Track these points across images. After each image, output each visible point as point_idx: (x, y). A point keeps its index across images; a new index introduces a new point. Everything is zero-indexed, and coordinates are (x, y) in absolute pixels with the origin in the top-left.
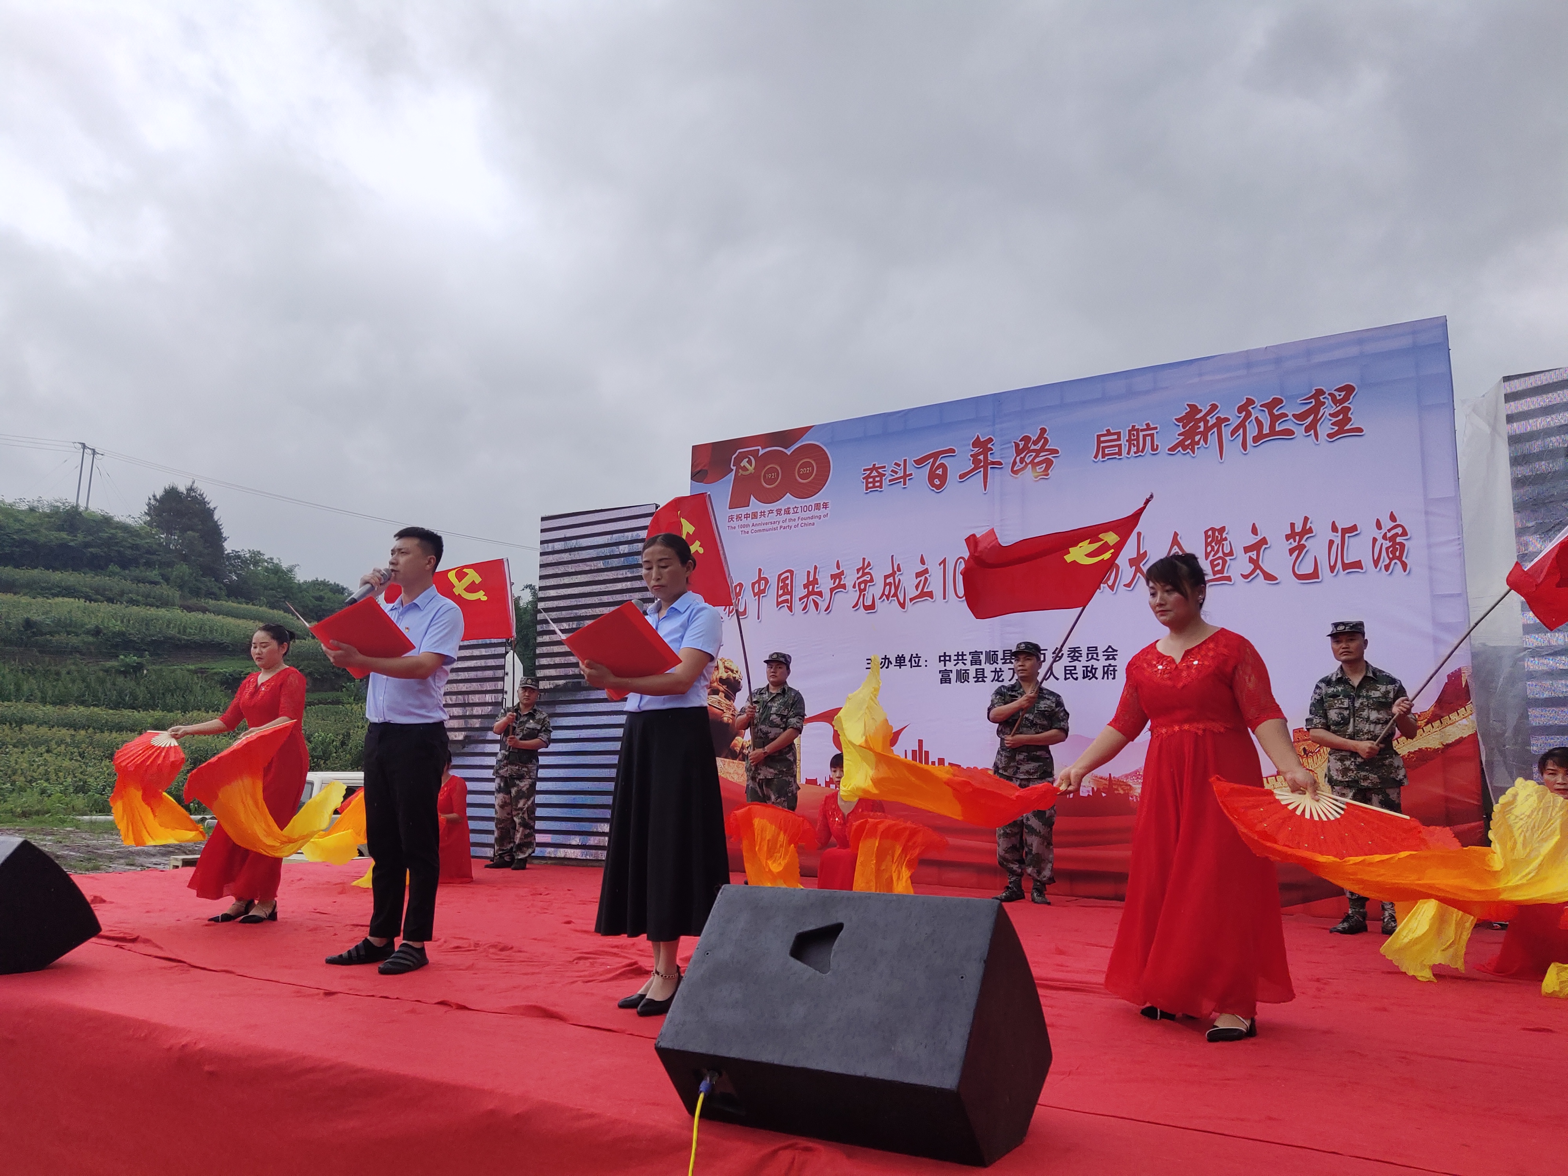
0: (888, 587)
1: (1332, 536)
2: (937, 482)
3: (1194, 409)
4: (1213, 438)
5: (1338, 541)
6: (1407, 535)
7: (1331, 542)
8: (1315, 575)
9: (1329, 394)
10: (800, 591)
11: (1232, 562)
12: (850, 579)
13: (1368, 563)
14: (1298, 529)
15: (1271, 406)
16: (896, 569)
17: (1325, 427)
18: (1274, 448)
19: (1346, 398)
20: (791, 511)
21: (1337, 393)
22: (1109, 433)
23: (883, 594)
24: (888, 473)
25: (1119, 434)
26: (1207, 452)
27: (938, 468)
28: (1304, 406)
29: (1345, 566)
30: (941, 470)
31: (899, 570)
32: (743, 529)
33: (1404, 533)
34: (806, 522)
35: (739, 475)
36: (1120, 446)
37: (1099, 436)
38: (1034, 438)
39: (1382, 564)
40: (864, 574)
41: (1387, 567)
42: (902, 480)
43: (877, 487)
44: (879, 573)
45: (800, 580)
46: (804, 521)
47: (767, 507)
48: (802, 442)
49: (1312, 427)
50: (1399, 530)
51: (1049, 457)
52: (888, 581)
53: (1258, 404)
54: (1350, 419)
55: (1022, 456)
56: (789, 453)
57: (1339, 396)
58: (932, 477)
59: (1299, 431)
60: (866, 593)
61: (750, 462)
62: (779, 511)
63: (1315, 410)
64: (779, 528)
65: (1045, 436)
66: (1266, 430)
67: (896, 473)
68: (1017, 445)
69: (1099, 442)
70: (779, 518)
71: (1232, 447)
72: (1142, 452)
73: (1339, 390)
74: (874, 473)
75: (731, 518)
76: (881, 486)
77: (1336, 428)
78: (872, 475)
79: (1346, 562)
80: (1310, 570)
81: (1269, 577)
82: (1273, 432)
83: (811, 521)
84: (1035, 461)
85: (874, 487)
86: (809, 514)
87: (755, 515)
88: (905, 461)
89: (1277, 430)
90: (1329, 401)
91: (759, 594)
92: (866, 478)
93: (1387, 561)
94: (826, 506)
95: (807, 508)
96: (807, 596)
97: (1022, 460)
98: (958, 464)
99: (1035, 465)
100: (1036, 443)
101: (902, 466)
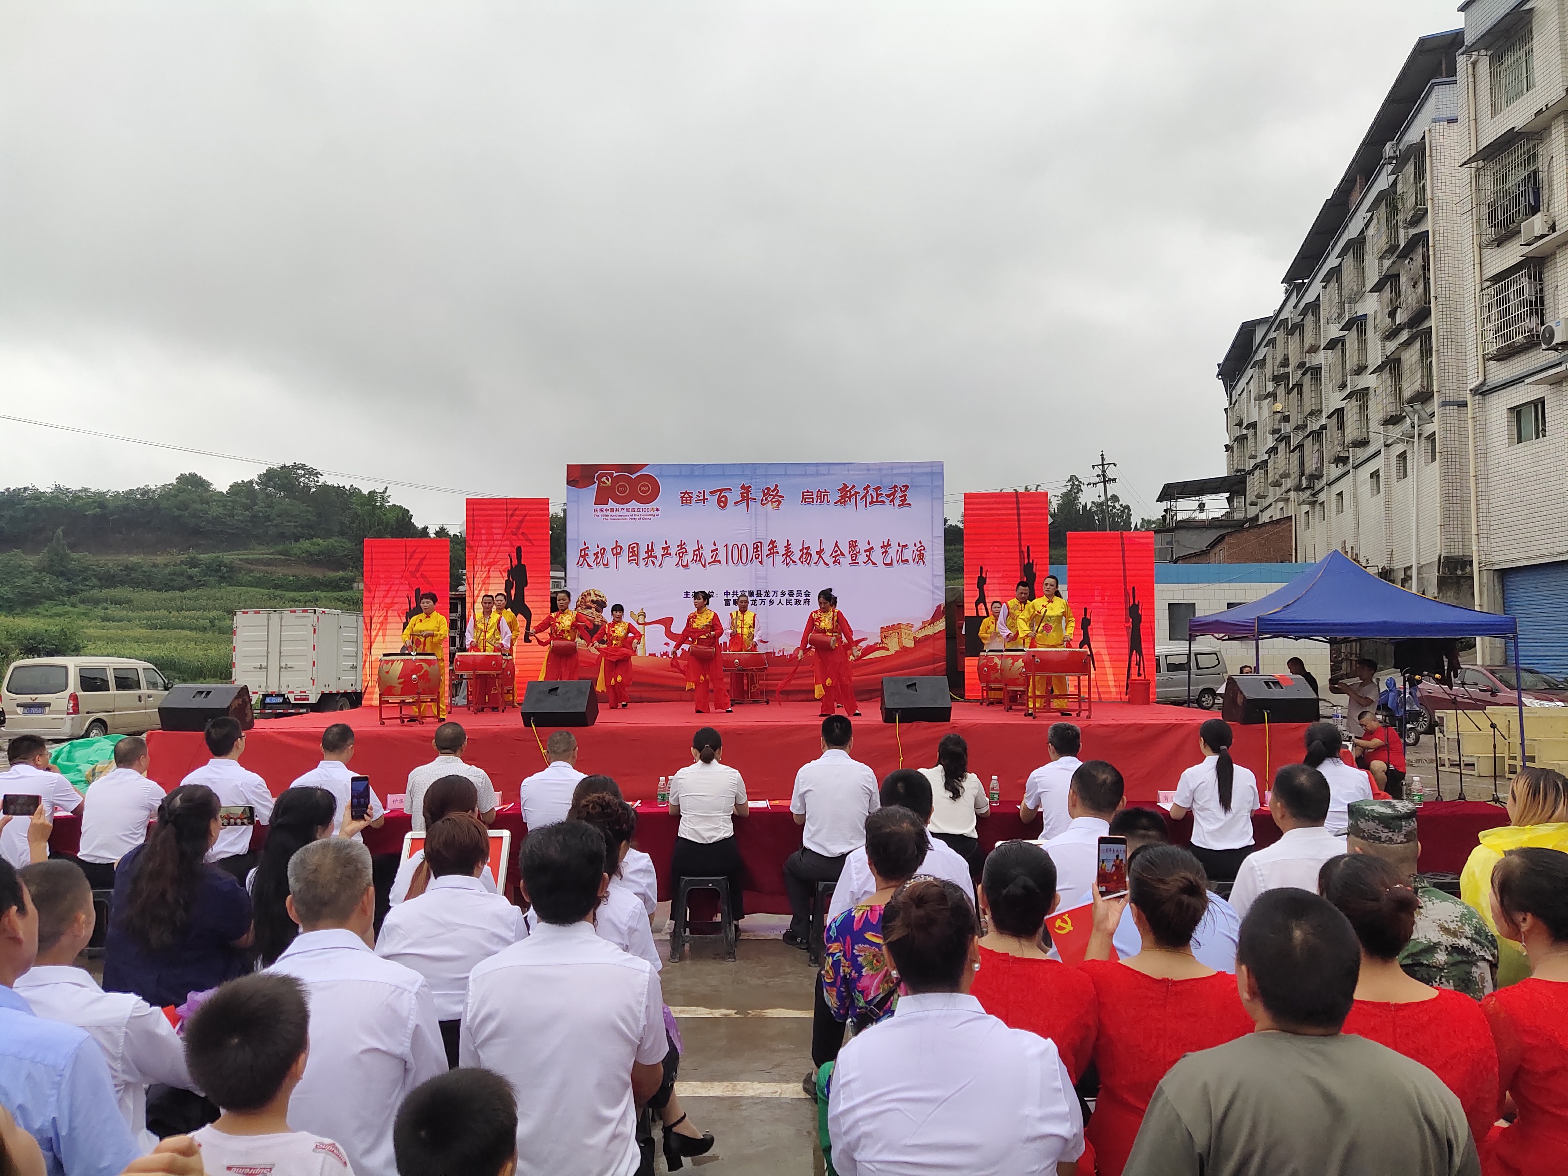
0: (695, 556)
1: (898, 548)
2: (722, 504)
3: (845, 486)
4: (853, 500)
5: (900, 550)
7: (898, 551)
8: (891, 564)
9: (899, 488)
10: (643, 555)
11: (860, 556)
12: (674, 550)
13: (911, 560)
14: (886, 544)
15: (876, 489)
16: (700, 547)
17: (897, 502)
18: (877, 507)
19: (905, 491)
20: (636, 510)
22: (808, 491)
23: (693, 559)
24: (695, 496)
25: (812, 492)
26: (850, 506)
27: (722, 497)
28: (890, 492)
29: (903, 561)
30: (724, 498)
31: (702, 547)
32: (604, 517)
33: (924, 549)
34: (645, 517)
35: (601, 486)
36: (813, 498)
37: (803, 493)
38: (772, 489)
39: (916, 561)
40: (681, 549)
41: (917, 563)
42: (703, 501)
43: (689, 503)
44: (691, 548)
45: (643, 549)
47: (620, 506)
48: (641, 472)
49: (892, 501)
50: (922, 548)
51: (780, 499)
52: (695, 553)
53: (872, 488)
54: (907, 500)
55: (766, 497)
56: (632, 477)
57: (903, 489)
58: (719, 501)
59: (888, 502)
60: (683, 558)
61: (607, 479)
62: (628, 510)
63: (894, 494)
64: (628, 519)
65: (777, 488)
66: (874, 500)
67: (699, 497)
68: (764, 491)
69: (803, 495)
70: (628, 513)
71: (861, 505)
72: (823, 502)
73: (902, 486)
74: (686, 496)
75: (596, 510)
77: (902, 503)
79: (903, 559)
80: (889, 562)
81: (874, 564)
82: (877, 501)
83: (649, 517)
84: (773, 500)
85: (687, 502)
86: (647, 513)
88: (704, 491)
89: (879, 500)
90: (899, 491)
91: (616, 555)
92: (682, 497)
93: (918, 560)
94: (657, 510)
95: (647, 510)
96: (648, 558)
97: (766, 499)
98: (734, 496)
99: (773, 502)
100: (773, 491)
101: (702, 494)
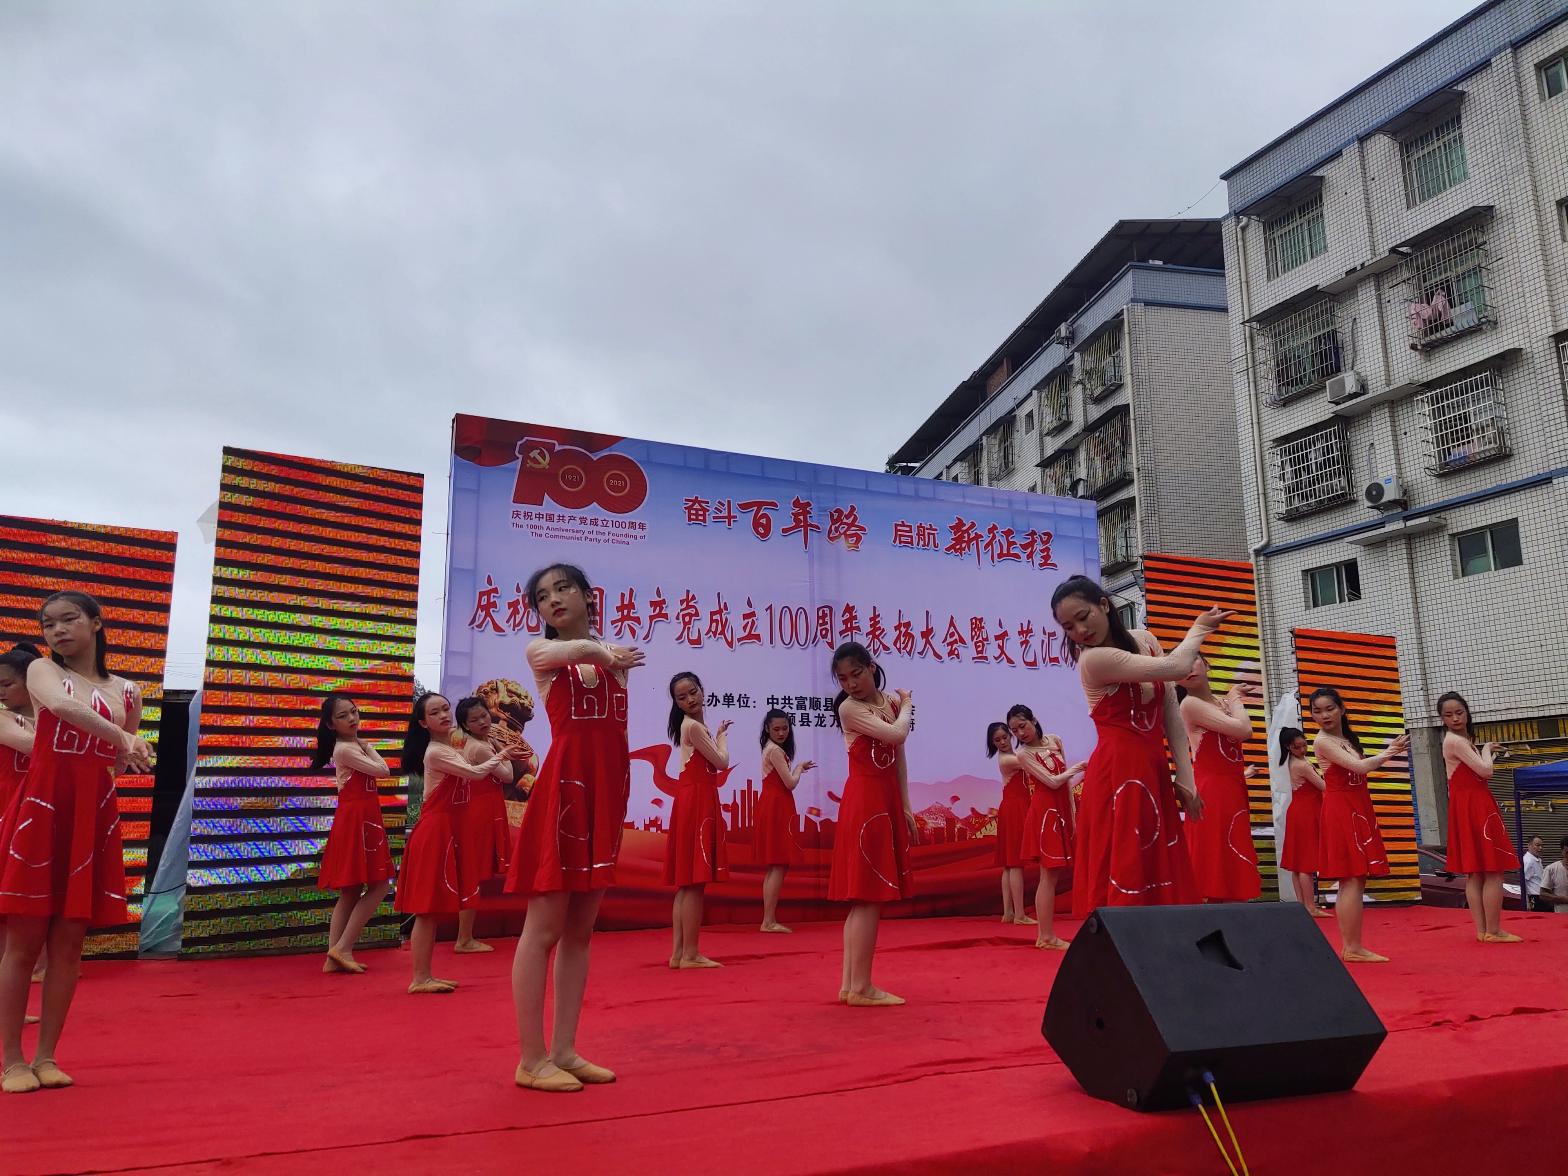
1: (1043, 637)
2: (761, 530)
3: (961, 523)
4: (973, 547)
5: (1046, 641)
7: (1043, 641)
8: (1035, 663)
9: (1039, 536)
10: (612, 613)
11: (988, 647)
12: (673, 608)
14: (1025, 629)
15: (1008, 533)
16: (722, 608)
17: (1038, 559)
18: (1009, 565)
19: (1047, 542)
20: (600, 523)
21: (1042, 536)
23: (710, 630)
24: (712, 510)
26: (969, 558)
27: (762, 517)
28: (1026, 540)
29: (1050, 660)
30: (764, 519)
31: (726, 608)
34: (619, 539)
35: (528, 466)
36: (911, 537)
37: (896, 525)
38: (846, 513)
40: (688, 607)
42: (727, 520)
43: (701, 520)
44: (706, 607)
46: (616, 538)
47: (567, 512)
48: (610, 450)
49: (1030, 556)
51: (859, 532)
52: (715, 618)
53: (999, 530)
54: (1050, 557)
55: (837, 525)
56: (595, 459)
57: (1045, 538)
58: (756, 524)
59: (1024, 557)
60: (691, 626)
61: (542, 455)
62: (583, 520)
63: (1031, 544)
64: (583, 539)
65: (854, 513)
66: (1005, 552)
67: (721, 512)
68: (832, 515)
69: (897, 530)
70: (582, 527)
71: (986, 558)
72: (928, 546)
73: (1044, 534)
74: (697, 506)
76: (704, 521)
77: (1043, 561)
78: (695, 507)
79: (1050, 657)
80: (1032, 660)
81: (1010, 661)
82: (1008, 554)
83: (626, 540)
84: (848, 533)
85: (697, 519)
86: (620, 531)
88: (729, 502)
89: (1011, 552)
90: (1039, 541)
92: (689, 508)
94: (642, 526)
95: (621, 525)
96: (622, 619)
97: (837, 529)
98: (781, 518)
99: (848, 537)
100: (847, 517)
101: (726, 506)
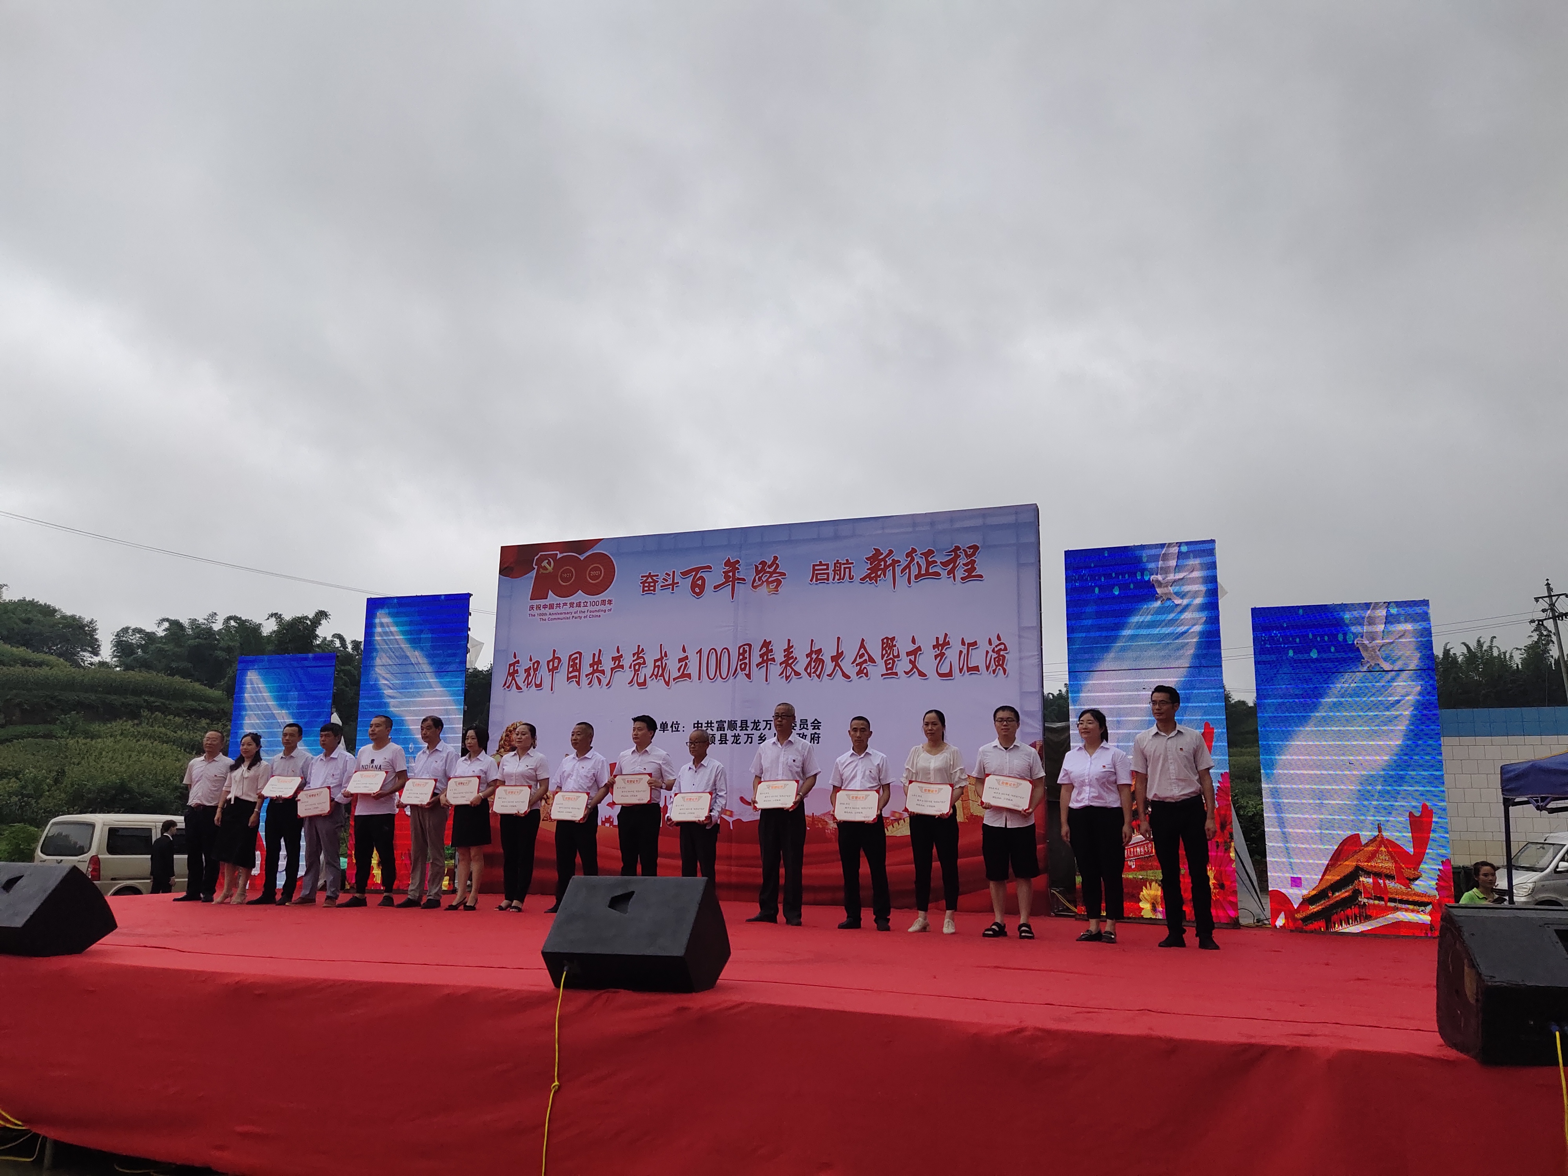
0: (656, 669)
1: (961, 648)
2: (697, 590)
3: (878, 552)
4: (889, 574)
5: (965, 651)
6: (1006, 650)
7: (961, 652)
8: (950, 674)
9: (963, 550)
10: (586, 669)
11: (899, 662)
12: (627, 661)
13: (983, 668)
14: (941, 642)
15: (927, 554)
16: (663, 655)
17: (960, 573)
18: (927, 584)
19: (973, 554)
20: (582, 605)
21: (968, 550)
22: (821, 564)
23: (653, 674)
24: (660, 580)
25: (827, 565)
26: (885, 583)
27: (698, 579)
28: (947, 557)
29: (969, 669)
30: (700, 581)
31: (666, 655)
32: (541, 617)
34: (594, 614)
35: (540, 572)
36: (828, 574)
37: (814, 566)
38: (769, 563)
39: (991, 669)
40: (638, 658)
41: (994, 671)
42: (671, 587)
43: (651, 590)
44: (650, 658)
45: (587, 660)
46: (592, 614)
47: (562, 600)
48: (593, 550)
49: (951, 572)
50: (1002, 647)
51: (779, 578)
52: (657, 664)
53: (918, 552)
54: (975, 569)
55: (760, 575)
56: (582, 559)
57: (969, 552)
58: (694, 585)
59: (944, 574)
60: (639, 672)
61: (549, 563)
62: (572, 605)
63: (954, 560)
64: (571, 618)
65: (777, 562)
66: (923, 572)
67: (667, 581)
68: (756, 567)
69: (814, 570)
70: (571, 610)
71: (902, 581)
72: (843, 579)
73: (969, 548)
74: (650, 580)
75: (532, 608)
76: (654, 590)
77: (967, 574)
78: (648, 581)
79: (969, 666)
80: (947, 671)
81: (922, 674)
82: (927, 573)
83: (598, 614)
84: (769, 580)
85: (649, 590)
86: (596, 608)
87: (551, 607)
88: (674, 572)
89: (930, 571)
90: (963, 555)
91: (553, 670)
92: (643, 583)
93: (994, 667)
94: (610, 602)
95: (595, 604)
96: (592, 673)
97: (760, 579)
98: (714, 578)
99: (769, 583)
100: (770, 567)
101: (671, 576)
